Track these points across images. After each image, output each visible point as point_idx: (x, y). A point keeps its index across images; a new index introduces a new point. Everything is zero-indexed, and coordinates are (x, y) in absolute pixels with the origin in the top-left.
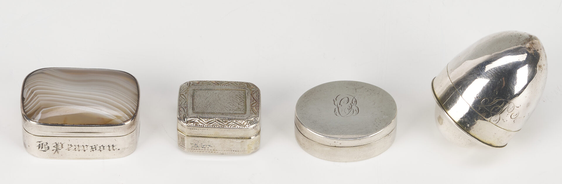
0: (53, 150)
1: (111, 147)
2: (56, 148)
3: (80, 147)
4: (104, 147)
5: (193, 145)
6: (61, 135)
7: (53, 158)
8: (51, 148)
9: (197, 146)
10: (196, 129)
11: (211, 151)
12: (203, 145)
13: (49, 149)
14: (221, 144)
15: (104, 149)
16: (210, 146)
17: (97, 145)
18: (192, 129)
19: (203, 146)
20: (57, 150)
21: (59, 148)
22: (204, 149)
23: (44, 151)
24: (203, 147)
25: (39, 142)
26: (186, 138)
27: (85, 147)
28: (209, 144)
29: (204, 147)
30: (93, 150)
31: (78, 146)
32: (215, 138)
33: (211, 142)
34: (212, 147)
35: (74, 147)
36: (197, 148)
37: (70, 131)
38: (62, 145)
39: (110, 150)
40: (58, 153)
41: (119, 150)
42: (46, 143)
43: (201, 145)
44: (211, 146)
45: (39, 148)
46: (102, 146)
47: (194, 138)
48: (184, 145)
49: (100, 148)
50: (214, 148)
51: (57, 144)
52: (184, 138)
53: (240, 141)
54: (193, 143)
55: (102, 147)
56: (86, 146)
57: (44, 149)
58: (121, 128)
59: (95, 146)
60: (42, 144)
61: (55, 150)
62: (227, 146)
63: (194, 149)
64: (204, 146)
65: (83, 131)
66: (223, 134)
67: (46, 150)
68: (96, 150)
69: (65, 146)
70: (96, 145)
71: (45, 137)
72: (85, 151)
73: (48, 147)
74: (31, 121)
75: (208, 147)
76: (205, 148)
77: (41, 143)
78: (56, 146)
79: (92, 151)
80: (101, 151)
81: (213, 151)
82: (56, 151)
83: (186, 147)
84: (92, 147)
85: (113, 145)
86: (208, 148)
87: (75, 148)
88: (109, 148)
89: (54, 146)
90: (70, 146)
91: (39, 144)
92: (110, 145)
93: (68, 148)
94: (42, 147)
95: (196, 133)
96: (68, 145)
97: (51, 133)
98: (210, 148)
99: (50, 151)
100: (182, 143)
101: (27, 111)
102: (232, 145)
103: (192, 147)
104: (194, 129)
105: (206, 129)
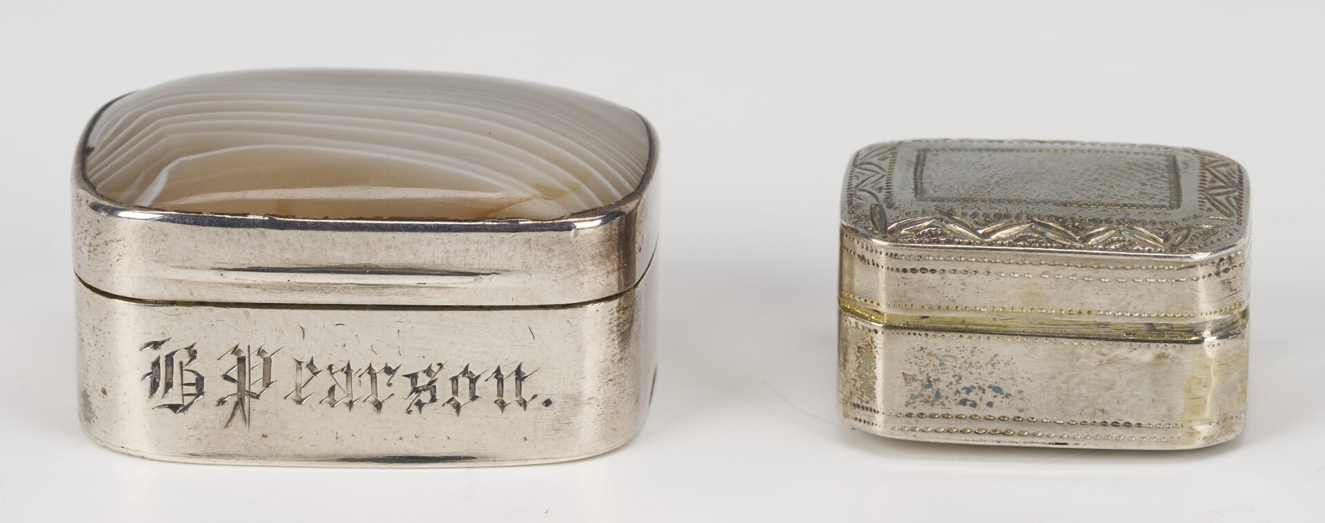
0: (222, 402)
1: (510, 383)
2: (233, 388)
3: (355, 379)
4: (473, 381)
5: (915, 384)
6: (264, 287)
7: (221, 456)
8: (217, 388)
9: (938, 395)
10: (933, 271)
11: (1003, 426)
12: (965, 383)
13: (200, 392)
14: (1053, 378)
15: (474, 398)
16: (997, 390)
17: (440, 365)
18: (914, 271)
19: (964, 395)
20: (240, 403)
21: (253, 390)
22: (966, 411)
23: (174, 408)
24: (963, 402)
25: (156, 345)
26: (879, 339)
27: (382, 378)
28: (992, 381)
29: (972, 396)
30: (420, 405)
31: (348, 371)
32: (1023, 334)
33: (1007, 363)
34: (1008, 396)
35: (324, 381)
36: (938, 410)
37: (307, 258)
38: (267, 362)
39: (503, 405)
40: (247, 419)
41: (548, 403)
42: (188, 349)
43: (954, 388)
44: (1005, 391)
45: (154, 387)
46: (465, 372)
47: (917, 340)
48: (871, 390)
49: (455, 392)
50: (1021, 404)
51: (241, 361)
52: (870, 346)
53: (1145, 354)
54: (913, 370)
55: (464, 382)
56: (389, 370)
57: (174, 397)
58: (559, 242)
59: (428, 371)
60: (169, 358)
61: (231, 401)
62: (1084, 390)
63: (921, 415)
64: (968, 390)
65: (375, 261)
66: (1066, 306)
67: (188, 400)
68: (433, 399)
69: (284, 375)
70: (435, 368)
71: (182, 309)
72: (378, 406)
73: (200, 381)
74: (122, 214)
75: (989, 395)
76: (974, 405)
77: (163, 352)
78: (234, 374)
79: (414, 408)
80: (458, 407)
81: (1016, 428)
82: (238, 413)
83: (879, 404)
84: (414, 377)
85: (518, 371)
86: (990, 404)
87: (332, 390)
88: (500, 394)
89: (226, 377)
90: (306, 373)
91: (156, 364)
92: (504, 373)
93: (298, 389)
94: (169, 385)
95: (928, 297)
96: (295, 364)
97: (214, 277)
98: (1002, 408)
99: (204, 412)
100: (858, 385)
101: (99, 181)
102: (1109, 389)
103: (912, 397)
104: (923, 270)
105: (982, 267)
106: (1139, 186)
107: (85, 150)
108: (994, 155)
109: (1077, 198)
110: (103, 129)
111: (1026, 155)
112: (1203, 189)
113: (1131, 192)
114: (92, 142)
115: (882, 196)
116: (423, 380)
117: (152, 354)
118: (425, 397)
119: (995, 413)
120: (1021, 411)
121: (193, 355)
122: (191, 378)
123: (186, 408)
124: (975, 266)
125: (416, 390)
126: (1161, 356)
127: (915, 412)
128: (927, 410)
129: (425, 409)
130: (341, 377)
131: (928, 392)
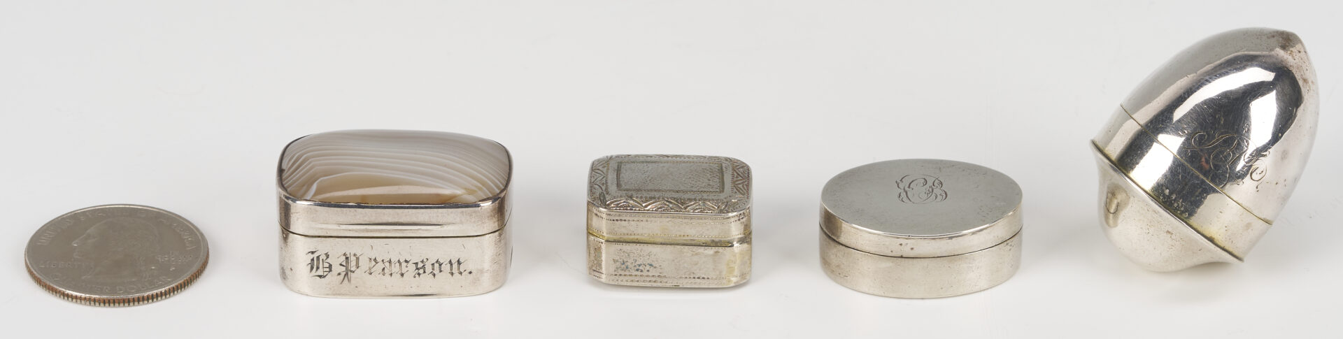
0: (339, 274)
1: (455, 266)
2: (344, 269)
3: (393, 265)
4: (440, 265)
5: (618, 263)
6: (356, 231)
7: (339, 295)
8: (337, 269)
9: (627, 267)
10: (625, 220)
11: (653, 279)
12: (638, 263)
13: (330, 270)
14: (673, 260)
15: (441, 271)
16: (651, 265)
17: (427, 259)
18: (617, 220)
19: (637, 267)
20: (347, 274)
21: (352, 269)
22: (639, 273)
23: (320, 276)
24: (637, 270)
25: (313, 253)
26: (603, 246)
27: (404, 264)
28: (649, 262)
29: (641, 268)
30: (419, 274)
31: (390, 262)
32: (661, 244)
33: (655, 255)
34: (655, 267)
35: (381, 265)
36: (627, 273)
37: (373, 220)
38: (358, 259)
39: (452, 274)
40: (349, 281)
41: (470, 273)
42: (326, 254)
43: (634, 265)
45: (312, 268)
46: (437, 261)
47: (619, 246)
48: (600, 265)
49: (433, 269)
50: (661, 271)
51: (347, 258)
52: (600, 248)
53: (710, 251)
54: (617, 258)
55: (437, 265)
56: (406, 261)
57: (320, 272)
58: (475, 212)
59: (422, 262)
60: (318, 258)
61: (343, 274)
62: (686, 265)
63: (621, 275)
64: (639, 265)
65: (401, 220)
66: (678, 233)
67: (325, 273)
68: (424, 272)
69: (365, 264)
70: (425, 260)
71: (323, 239)
72: (402, 275)
73: (330, 266)
74: (297, 202)
75: (648, 268)
76: (642, 271)
77: (315, 255)
78: (344, 264)
79: (417, 276)
80: (434, 275)
81: (659, 279)
82: (346, 278)
83: (604, 270)
84: (416, 264)
85: (458, 261)
86: (648, 271)
87: (384, 269)
88: (451, 269)
89: (341, 265)
90: (373, 263)
91: (313, 260)
92: (453, 262)
93: (370, 269)
94: (318, 268)
95: (624, 231)
96: (368, 260)
97: (336, 227)
98: (653, 272)
99: (332, 278)
100: (595, 262)
101: (289, 186)
102: (696, 264)
103: (617, 268)
104: (621, 220)
105: (644, 219)
106: (707, 181)
107: (281, 171)
108: (650, 165)
109: (682, 188)
110: (288, 160)
111: (662, 165)
112: (734, 182)
113: (704, 184)
114: (284, 167)
115: (604, 188)
116: (420, 265)
117: (311, 256)
118: (421, 271)
119: (650, 274)
120: (660, 273)
121: (328, 256)
122: (327, 265)
123: (325, 277)
124: (642, 219)
125: (417, 269)
126: (717, 252)
127: (618, 274)
128: (623, 273)
129: (421, 276)
130: (387, 264)
131: (623, 266)
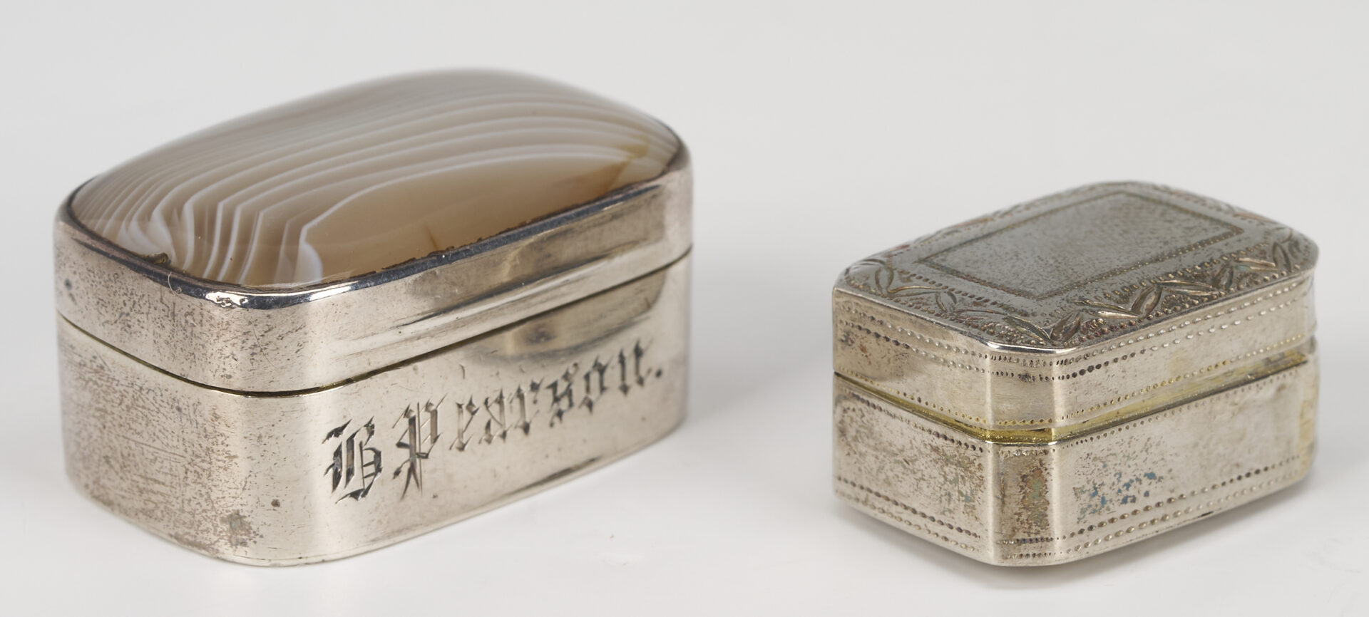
0: (397, 473)
1: (630, 364)
2: (405, 453)
3: (507, 406)
4: (602, 372)
7: (400, 531)
8: (390, 459)
13: (379, 470)
15: (602, 390)
17: (576, 365)
20: (412, 469)
21: (424, 449)
23: (355, 495)
25: (337, 432)
27: (529, 397)
30: (560, 414)
31: (500, 400)
35: (482, 417)
37: (472, 288)
38: (435, 414)
39: (625, 389)
40: (419, 484)
41: (659, 374)
42: (367, 426)
45: (337, 479)
46: (595, 365)
49: (588, 390)
51: (412, 421)
55: (595, 377)
56: (533, 387)
57: (356, 484)
59: (566, 376)
60: (350, 441)
61: (407, 469)
65: (528, 270)
67: (368, 481)
68: (571, 405)
69: (449, 423)
70: (571, 370)
71: (360, 385)
72: (526, 428)
73: (377, 457)
77: (345, 436)
78: (406, 440)
79: (556, 419)
80: (590, 405)
82: (412, 479)
84: (554, 386)
85: (637, 349)
87: (488, 425)
88: (623, 377)
89: (400, 445)
90: (466, 415)
91: (338, 453)
92: (626, 354)
93: (461, 434)
94: (350, 473)
96: (456, 408)
97: (392, 336)
99: (385, 488)
116: (562, 387)
117: (334, 442)
118: (564, 404)
121: (370, 428)
122: (369, 456)
123: (365, 492)
125: (557, 400)
129: (565, 416)
130: (495, 408)
